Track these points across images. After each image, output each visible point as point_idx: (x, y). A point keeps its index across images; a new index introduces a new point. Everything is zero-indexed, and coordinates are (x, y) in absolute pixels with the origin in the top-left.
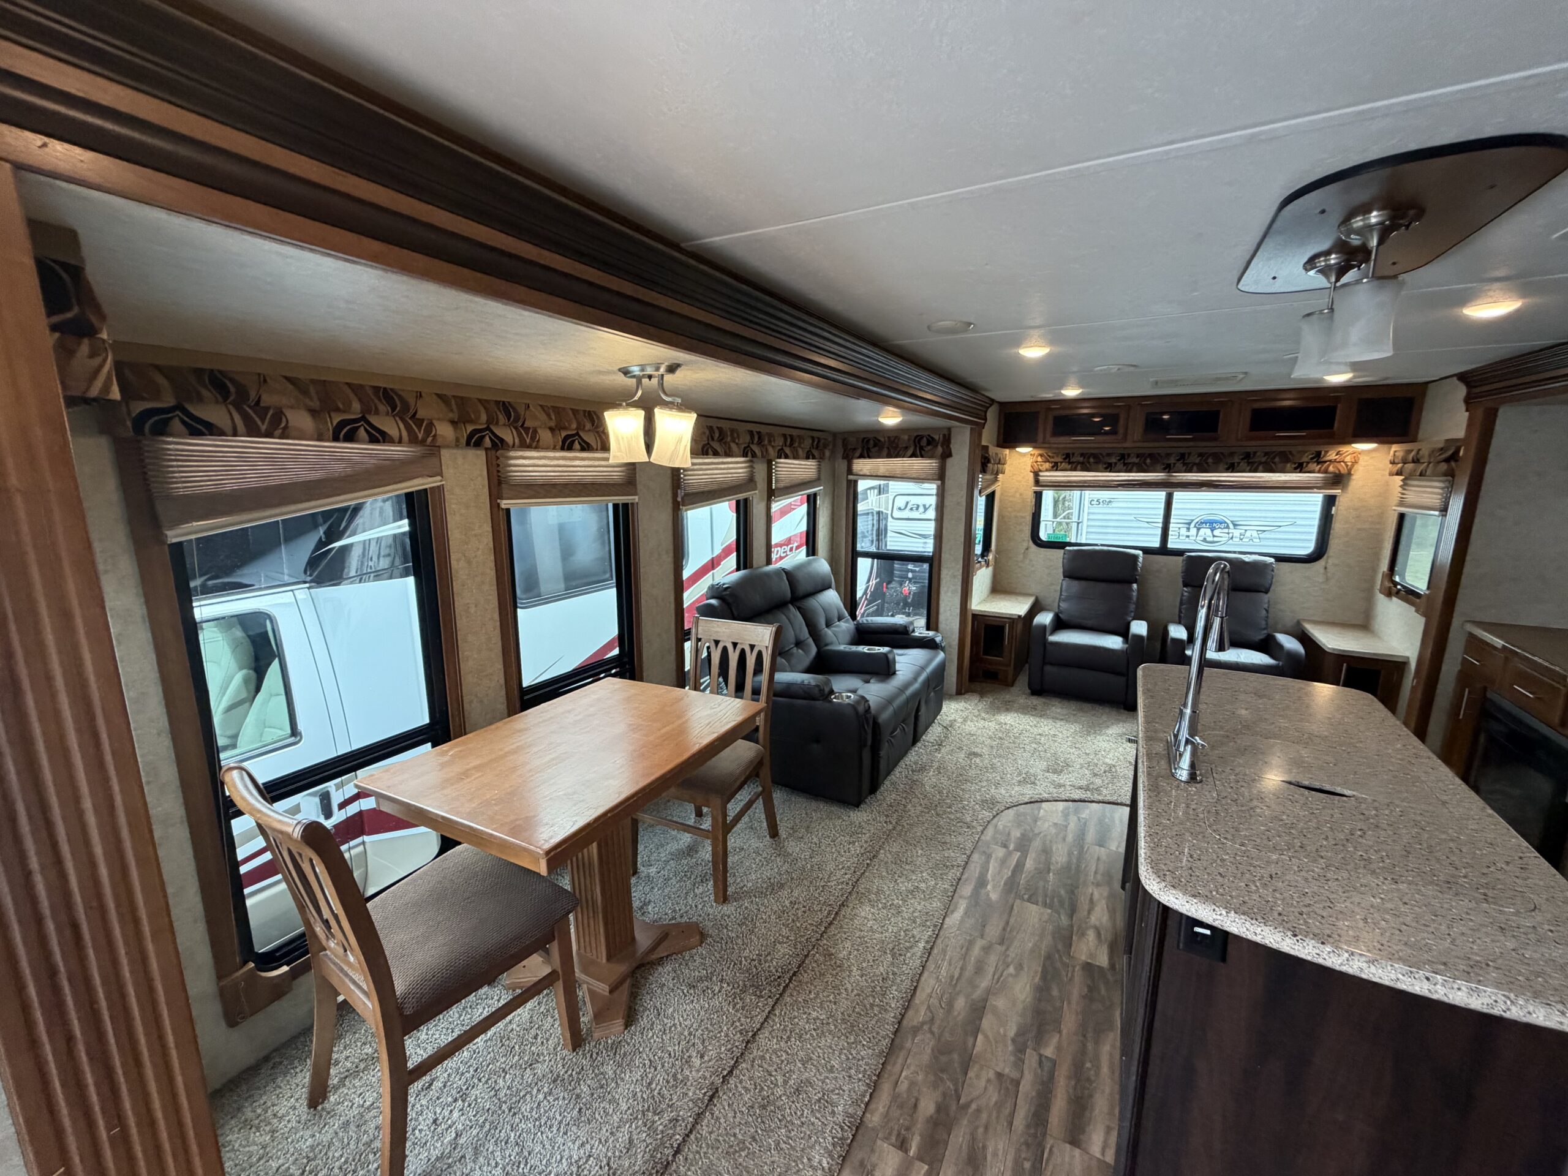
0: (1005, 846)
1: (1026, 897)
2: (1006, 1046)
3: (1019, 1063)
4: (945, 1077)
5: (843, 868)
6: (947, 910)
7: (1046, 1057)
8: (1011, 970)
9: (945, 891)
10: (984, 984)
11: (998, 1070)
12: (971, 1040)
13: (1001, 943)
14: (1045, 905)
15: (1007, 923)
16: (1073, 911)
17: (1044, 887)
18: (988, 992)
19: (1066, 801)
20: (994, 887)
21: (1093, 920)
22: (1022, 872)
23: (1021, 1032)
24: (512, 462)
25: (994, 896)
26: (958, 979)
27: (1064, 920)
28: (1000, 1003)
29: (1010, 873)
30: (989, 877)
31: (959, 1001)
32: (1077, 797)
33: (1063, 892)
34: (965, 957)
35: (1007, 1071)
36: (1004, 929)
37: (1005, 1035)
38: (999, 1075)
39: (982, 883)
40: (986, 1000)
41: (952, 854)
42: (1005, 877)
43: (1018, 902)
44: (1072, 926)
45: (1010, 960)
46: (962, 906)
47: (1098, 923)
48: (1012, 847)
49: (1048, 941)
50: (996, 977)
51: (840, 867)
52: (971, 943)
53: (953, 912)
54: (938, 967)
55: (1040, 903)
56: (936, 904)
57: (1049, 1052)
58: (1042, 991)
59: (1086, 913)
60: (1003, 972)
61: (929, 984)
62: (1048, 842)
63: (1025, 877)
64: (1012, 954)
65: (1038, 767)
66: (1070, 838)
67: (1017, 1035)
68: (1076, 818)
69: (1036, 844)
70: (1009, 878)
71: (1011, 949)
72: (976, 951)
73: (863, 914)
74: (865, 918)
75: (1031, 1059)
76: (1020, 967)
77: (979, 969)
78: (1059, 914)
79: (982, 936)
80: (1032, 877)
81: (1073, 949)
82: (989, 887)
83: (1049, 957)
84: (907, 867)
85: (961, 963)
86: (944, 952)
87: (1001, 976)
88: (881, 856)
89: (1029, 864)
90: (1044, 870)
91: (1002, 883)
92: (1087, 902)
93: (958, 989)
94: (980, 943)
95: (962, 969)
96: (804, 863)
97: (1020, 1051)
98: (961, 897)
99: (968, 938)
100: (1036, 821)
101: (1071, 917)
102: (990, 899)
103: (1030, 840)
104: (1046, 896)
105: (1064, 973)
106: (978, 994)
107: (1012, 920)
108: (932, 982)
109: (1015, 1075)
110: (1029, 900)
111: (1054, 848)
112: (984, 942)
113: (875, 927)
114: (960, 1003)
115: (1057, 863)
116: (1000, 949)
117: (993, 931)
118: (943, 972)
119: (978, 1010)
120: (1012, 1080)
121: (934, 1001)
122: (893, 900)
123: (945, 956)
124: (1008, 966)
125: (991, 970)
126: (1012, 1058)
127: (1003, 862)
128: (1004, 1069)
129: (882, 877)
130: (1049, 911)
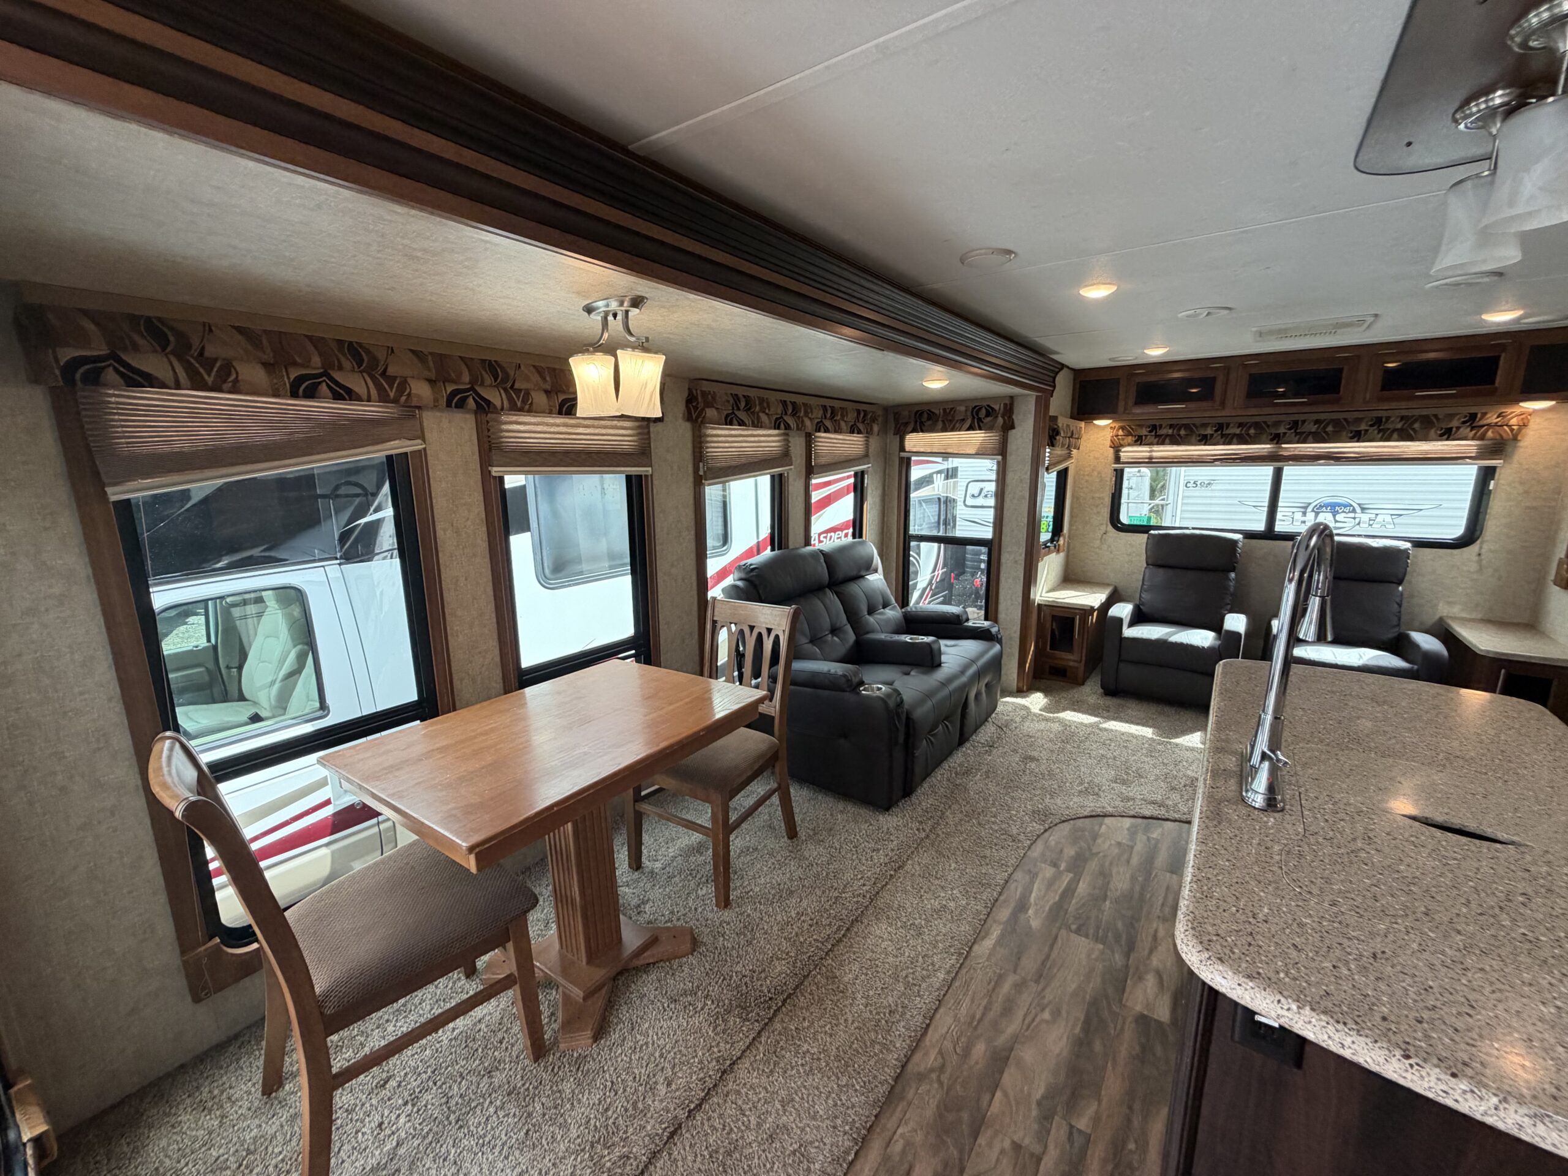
0: (1055, 865)
1: (1074, 927)
2: (1030, 1110)
3: (1043, 1135)
4: (949, 1140)
5: (862, 878)
6: (979, 935)
7: (1079, 1131)
8: (1046, 1015)
9: (978, 912)
10: (1012, 1027)
11: (1016, 1138)
12: (987, 1097)
13: (1037, 981)
14: (1097, 940)
15: (1048, 957)
16: (1130, 948)
17: (1097, 917)
18: (1015, 1039)
19: (1134, 817)
20: (1036, 913)
21: (1155, 962)
22: (1073, 895)
23: (1051, 1094)
24: (504, 427)
25: (1035, 924)
26: (980, 1020)
27: (1118, 959)
28: (1028, 1054)
29: (1057, 898)
30: (1032, 900)
31: (978, 1047)
32: (1148, 813)
33: (1120, 925)
34: (991, 993)
35: (1027, 1141)
36: (1043, 963)
37: (1029, 1094)
38: (1017, 1147)
39: (1022, 906)
40: (1012, 1049)
41: (991, 871)
42: (1051, 903)
43: (1063, 932)
44: (1127, 966)
45: (1046, 1001)
46: (995, 933)
47: (1161, 966)
48: (1063, 866)
49: (1096, 982)
50: (1027, 1022)
51: (859, 877)
52: (1000, 979)
53: (983, 938)
54: (958, 1003)
55: (1091, 936)
56: (965, 928)
57: (1083, 1123)
58: (1082, 1045)
59: (1146, 952)
60: (1036, 1016)
61: (945, 1022)
62: (1107, 864)
63: (1077, 903)
64: (1049, 995)
65: (1102, 777)
66: (1135, 860)
67: (1044, 1097)
68: (1145, 838)
69: (1093, 866)
70: (1055, 903)
71: (1048, 990)
72: (1006, 987)
73: (878, 932)
74: (880, 937)
75: (1058, 1131)
76: (1056, 1013)
77: (1008, 1010)
78: (1113, 952)
79: (1015, 972)
80: (1084, 905)
81: (1126, 995)
82: (1030, 912)
83: (1094, 1003)
84: (937, 882)
85: (986, 1001)
86: (967, 984)
87: (1033, 1020)
88: (908, 867)
89: (1083, 888)
90: (1100, 896)
91: (1047, 908)
92: (1150, 939)
93: (979, 1031)
94: (1011, 979)
95: (987, 1009)
96: (819, 869)
97: (1046, 1117)
98: (995, 921)
99: (998, 971)
100: (1095, 839)
101: (1127, 956)
102: (1030, 927)
103: (1086, 860)
104: (1098, 928)
105: (1112, 1026)
106: (1001, 1040)
107: (1053, 955)
108: (949, 1020)
109: (1037, 1149)
110: (1078, 932)
111: (1114, 871)
112: (1017, 977)
113: (890, 949)
114: (980, 1049)
115: (1117, 890)
116: (1034, 988)
117: (1030, 964)
118: (964, 1010)
119: (1000, 1060)
120: (1032, 1155)
121: (948, 1045)
122: (915, 919)
123: (968, 990)
124: (1043, 1010)
125: (1020, 1014)
126: (1036, 1126)
127: (1050, 884)
128: (1023, 1139)
129: (906, 892)
130: (1101, 946)
